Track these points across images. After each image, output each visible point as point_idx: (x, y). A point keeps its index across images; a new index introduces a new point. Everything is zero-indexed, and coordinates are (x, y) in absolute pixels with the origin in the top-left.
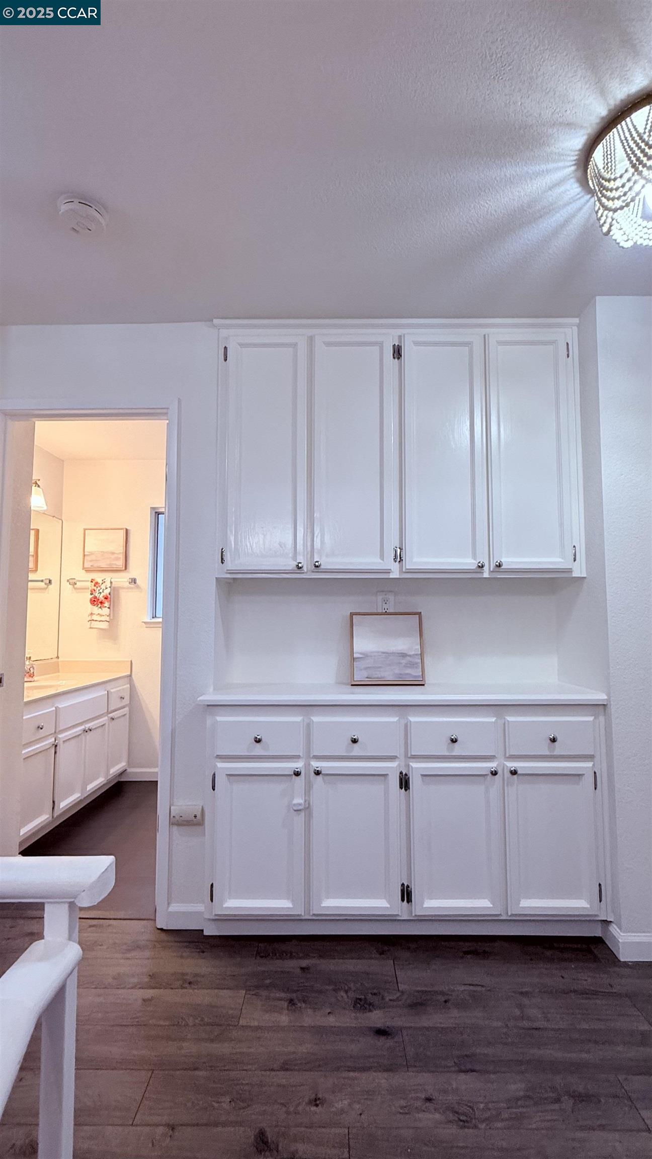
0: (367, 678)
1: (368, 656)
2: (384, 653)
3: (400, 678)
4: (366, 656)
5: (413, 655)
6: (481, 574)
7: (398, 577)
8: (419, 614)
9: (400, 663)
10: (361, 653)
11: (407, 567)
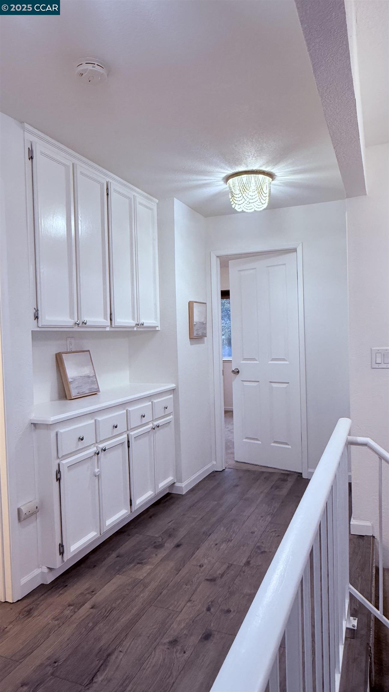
0: (78, 393)
1: (75, 380)
2: (81, 377)
3: (91, 391)
4: (74, 379)
5: (93, 376)
6: (133, 329)
7: (109, 330)
8: (89, 351)
9: (89, 382)
10: (72, 379)
11: (116, 325)
